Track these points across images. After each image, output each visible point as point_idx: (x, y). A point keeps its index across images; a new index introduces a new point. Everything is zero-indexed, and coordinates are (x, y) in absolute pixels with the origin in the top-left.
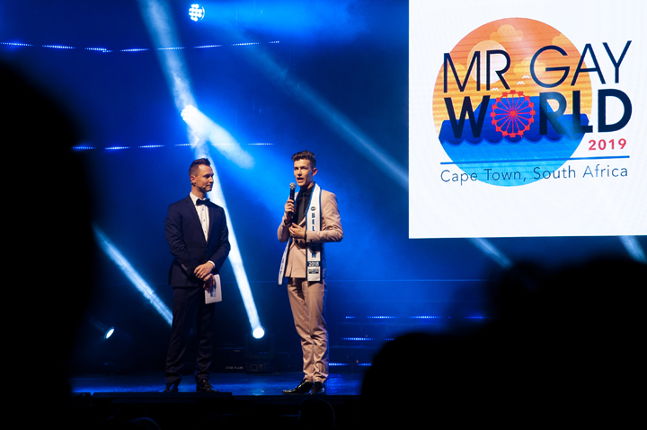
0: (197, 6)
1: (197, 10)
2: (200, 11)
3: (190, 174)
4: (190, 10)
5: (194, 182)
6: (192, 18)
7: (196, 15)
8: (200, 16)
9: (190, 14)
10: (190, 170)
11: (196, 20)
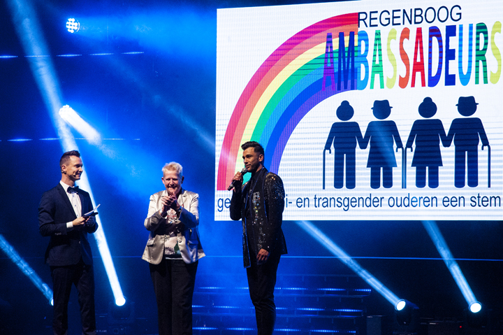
0: (73, 20)
1: (73, 24)
2: (76, 24)
3: (61, 164)
4: (67, 23)
5: (65, 170)
6: (69, 30)
7: (72, 27)
8: (76, 28)
9: (67, 26)
10: (61, 160)
11: (72, 31)
